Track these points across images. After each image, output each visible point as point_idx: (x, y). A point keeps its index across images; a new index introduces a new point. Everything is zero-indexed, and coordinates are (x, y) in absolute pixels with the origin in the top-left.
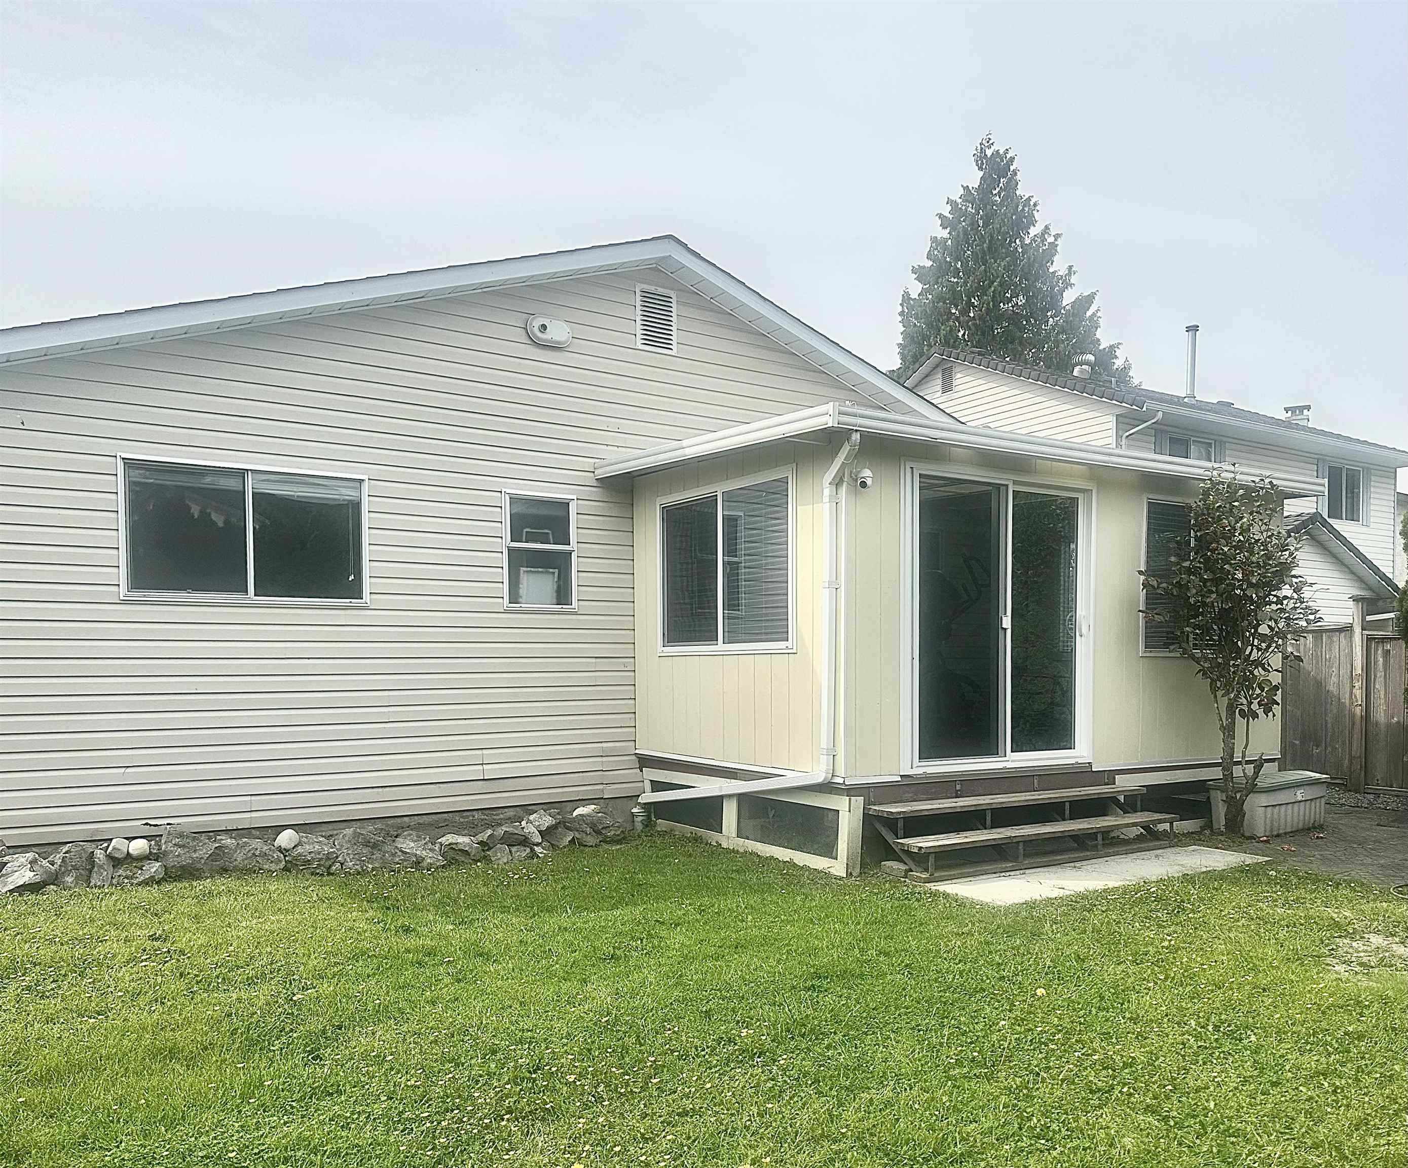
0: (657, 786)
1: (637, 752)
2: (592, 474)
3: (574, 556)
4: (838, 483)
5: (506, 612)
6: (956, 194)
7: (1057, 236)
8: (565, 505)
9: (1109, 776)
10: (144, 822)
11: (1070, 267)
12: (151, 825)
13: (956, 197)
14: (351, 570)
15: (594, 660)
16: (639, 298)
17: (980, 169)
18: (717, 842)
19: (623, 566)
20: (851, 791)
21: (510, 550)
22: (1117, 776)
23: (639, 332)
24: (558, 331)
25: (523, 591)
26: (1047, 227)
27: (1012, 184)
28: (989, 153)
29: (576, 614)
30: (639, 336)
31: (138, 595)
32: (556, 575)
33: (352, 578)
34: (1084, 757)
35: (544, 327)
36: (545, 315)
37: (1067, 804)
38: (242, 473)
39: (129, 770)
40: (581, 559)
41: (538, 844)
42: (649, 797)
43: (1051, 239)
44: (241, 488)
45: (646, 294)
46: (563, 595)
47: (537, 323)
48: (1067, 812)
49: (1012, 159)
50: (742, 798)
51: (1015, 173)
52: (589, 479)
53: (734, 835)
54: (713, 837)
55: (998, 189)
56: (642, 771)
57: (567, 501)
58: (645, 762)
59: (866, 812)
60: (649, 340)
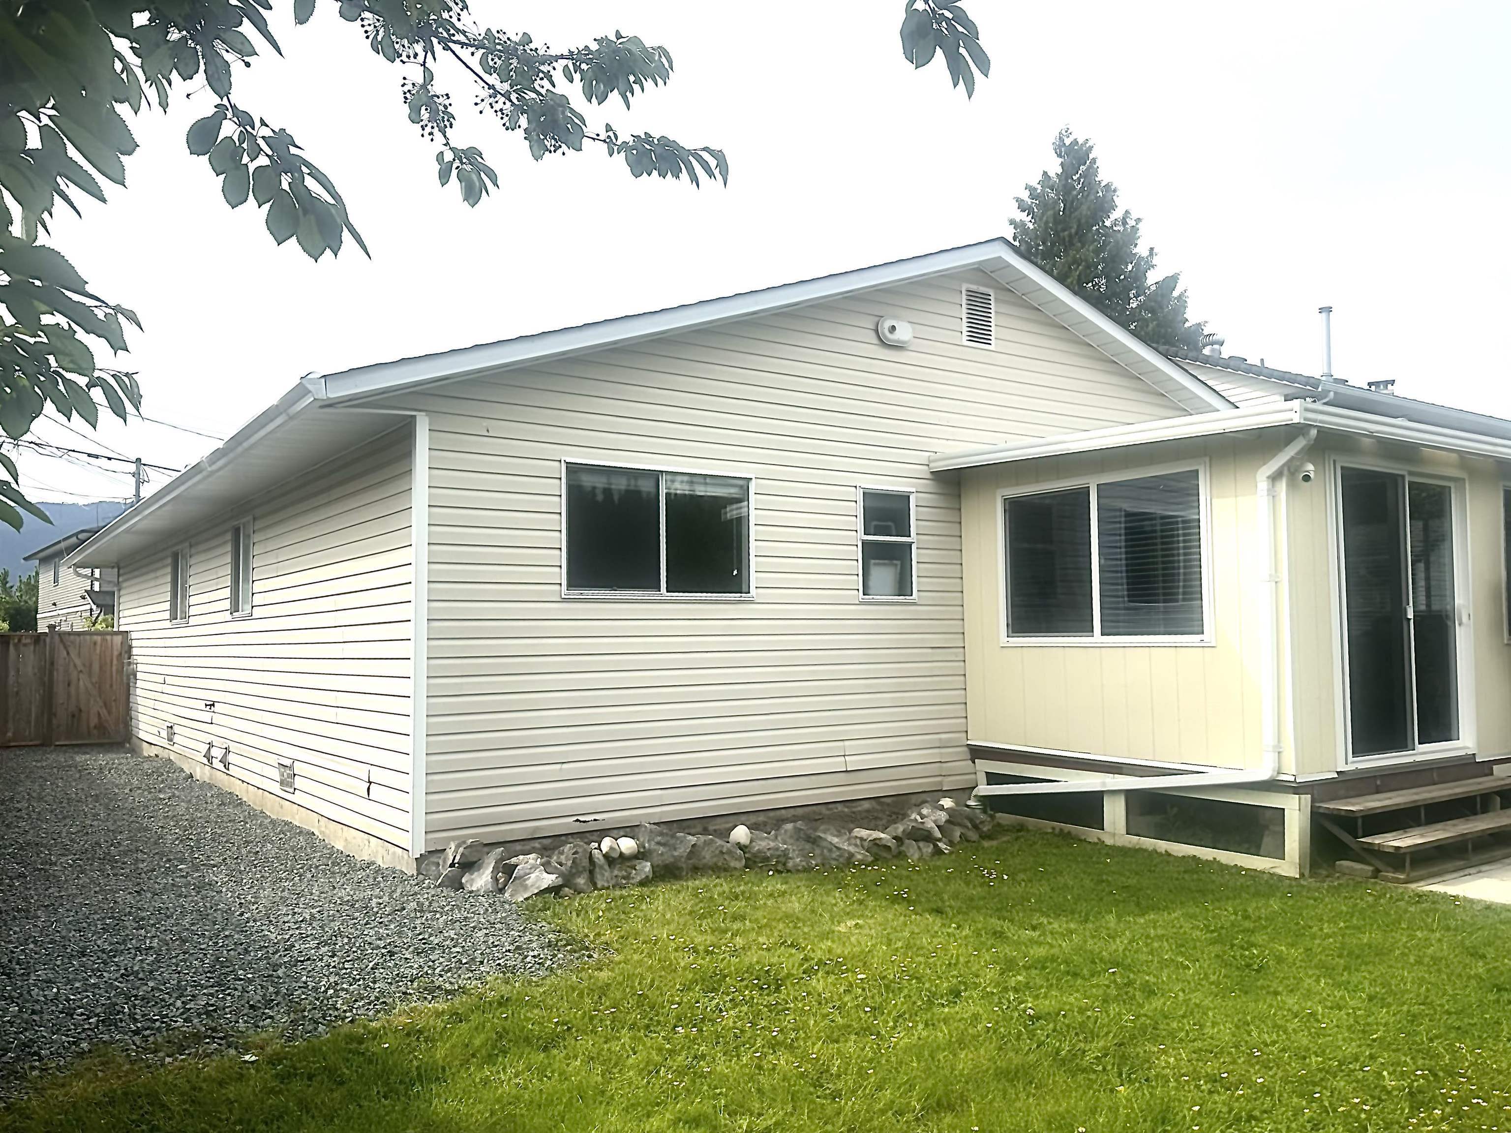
0: (993, 779)
1: (969, 742)
2: (926, 467)
3: (914, 547)
4: (1275, 478)
5: (861, 603)
6: (1034, 180)
7: (1138, 220)
8: (905, 498)
9: (1487, 768)
10: (575, 818)
11: (1152, 249)
12: (580, 821)
13: (1034, 183)
14: (735, 566)
15: (930, 651)
16: (964, 297)
17: (1060, 156)
18: (1099, 839)
19: (954, 556)
20: (1297, 789)
21: (864, 543)
22: (1495, 767)
23: (965, 329)
24: (904, 332)
25: (872, 583)
26: (1127, 212)
27: (1092, 171)
28: (1068, 142)
29: (914, 604)
30: (965, 333)
31: (575, 593)
32: (899, 567)
33: (735, 572)
34: (1468, 748)
35: (893, 328)
36: (895, 317)
37: (1478, 799)
38: (655, 475)
39: (565, 766)
40: (920, 551)
41: (940, 840)
42: (984, 789)
43: (1133, 223)
44: (653, 490)
45: (971, 293)
46: (903, 587)
47: (888, 324)
48: (1479, 806)
49: (1091, 148)
50: (1130, 795)
51: (1094, 161)
52: (924, 471)
53: (1124, 831)
54: (1092, 834)
55: (1078, 176)
56: (974, 762)
57: (907, 494)
58: (977, 753)
59: (1315, 810)
60: (972, 338)
